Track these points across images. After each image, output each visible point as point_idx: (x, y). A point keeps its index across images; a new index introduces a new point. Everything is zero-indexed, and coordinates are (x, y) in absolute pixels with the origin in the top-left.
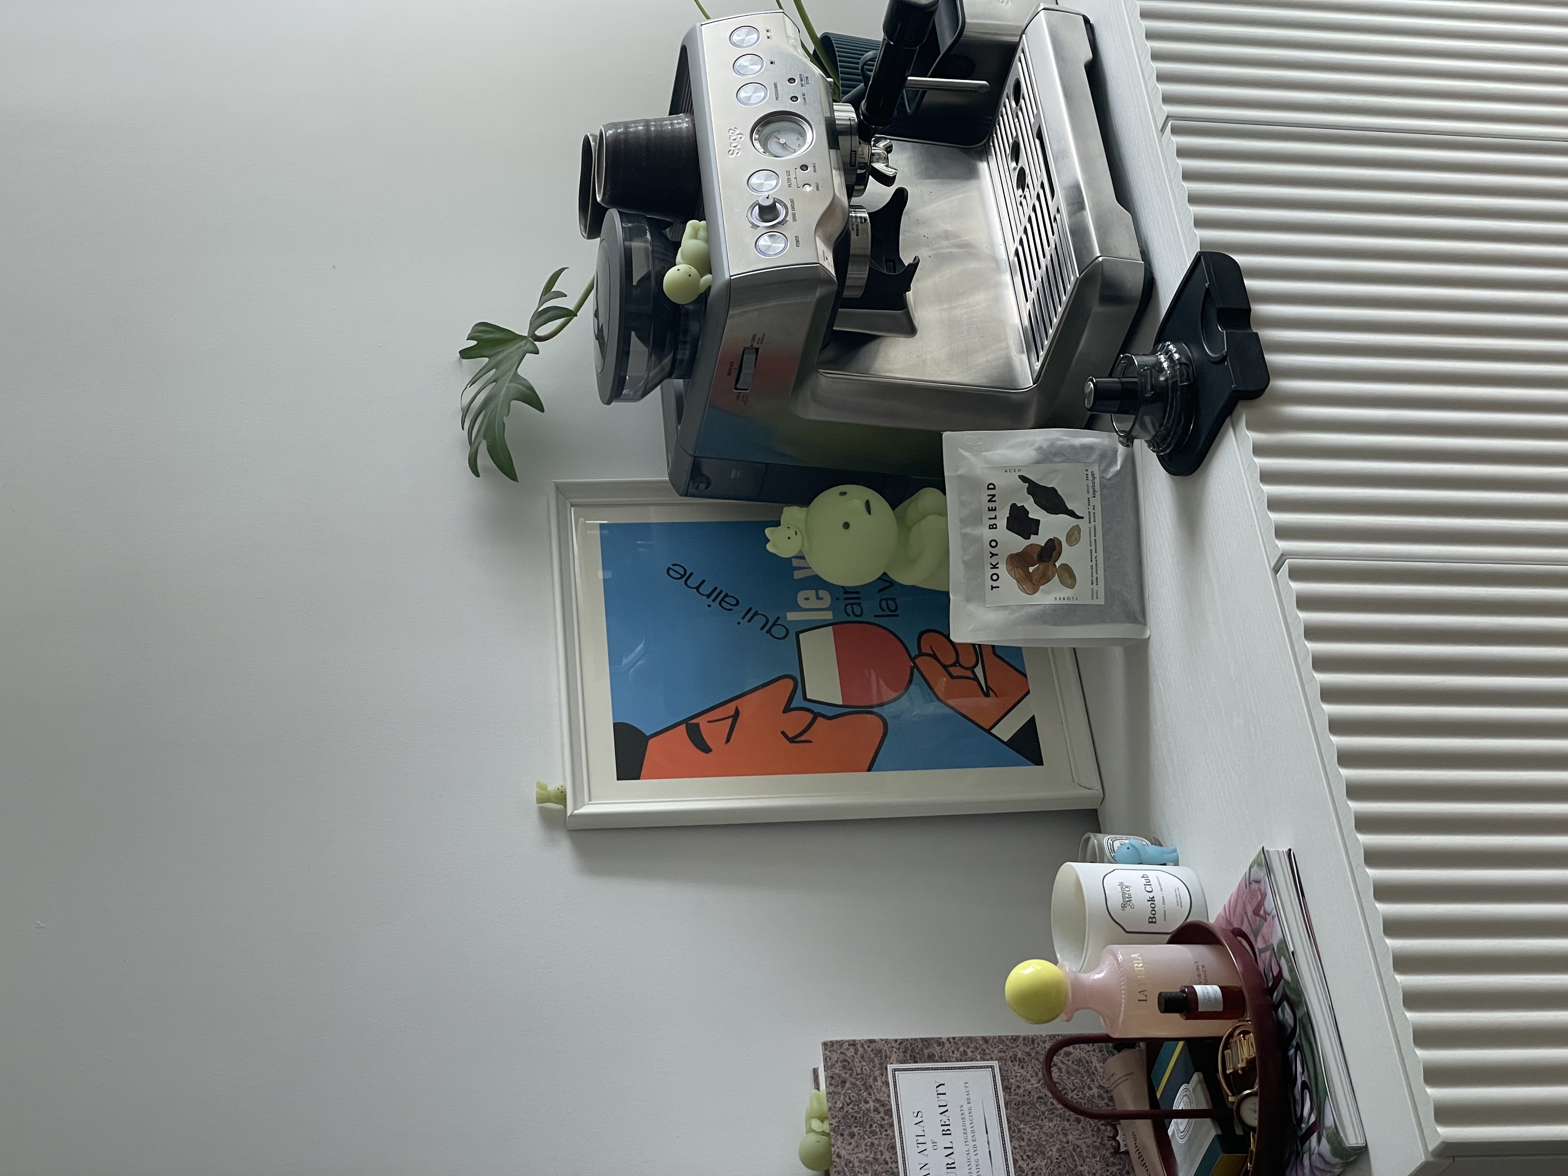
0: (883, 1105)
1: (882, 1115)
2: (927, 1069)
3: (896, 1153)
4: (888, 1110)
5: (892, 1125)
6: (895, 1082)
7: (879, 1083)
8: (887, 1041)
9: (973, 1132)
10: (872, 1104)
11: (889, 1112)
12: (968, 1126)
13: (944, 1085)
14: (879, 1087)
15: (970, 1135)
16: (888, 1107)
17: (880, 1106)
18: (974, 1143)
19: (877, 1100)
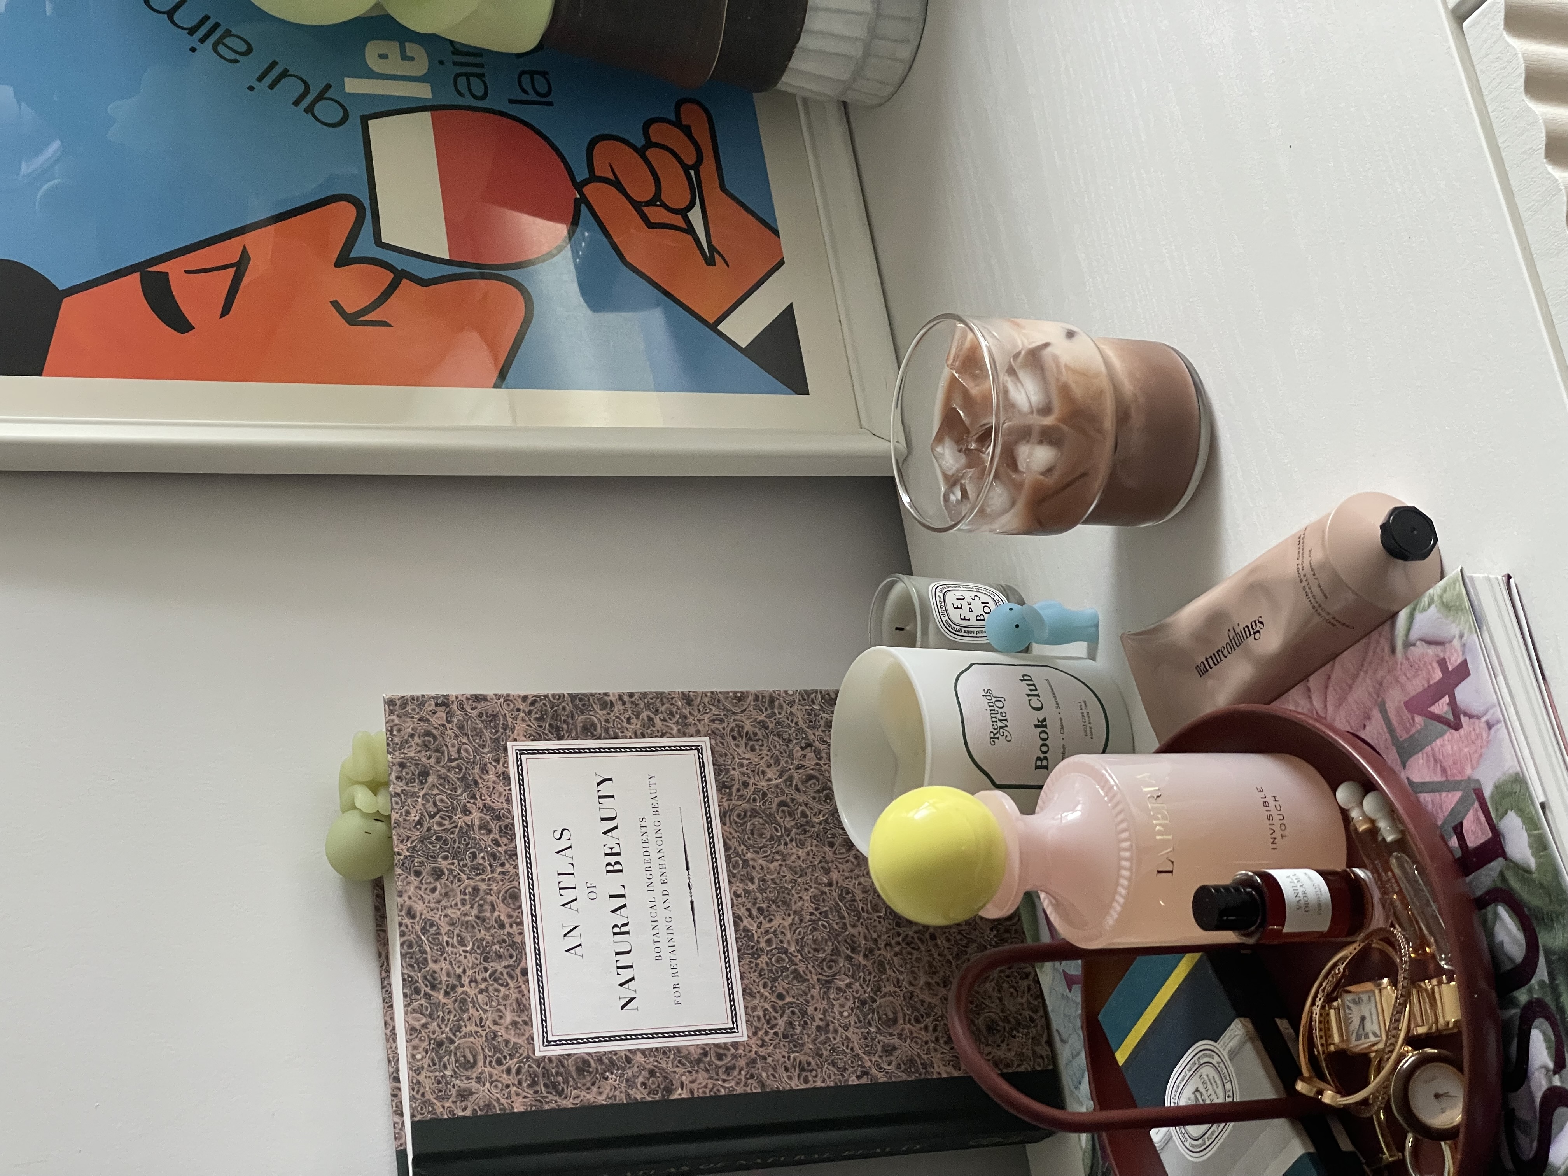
0: (498, 818)
1: (495, 835)
2: (579, 751)
3: (520, 907)
4: (506, 827)
5: (513, 855)
6: (520, 774)
7: (492, 777)
8: (508, 699)
9: (662, 866)
10: (476, 815)
11: (508, 831)
12: (654, 856)
13: (611, 780)
14: (491, 784)
15: (656, 871)
16: (507, 822)
17: (492, 819)
18: (665, 887)
19: (487, 808)
